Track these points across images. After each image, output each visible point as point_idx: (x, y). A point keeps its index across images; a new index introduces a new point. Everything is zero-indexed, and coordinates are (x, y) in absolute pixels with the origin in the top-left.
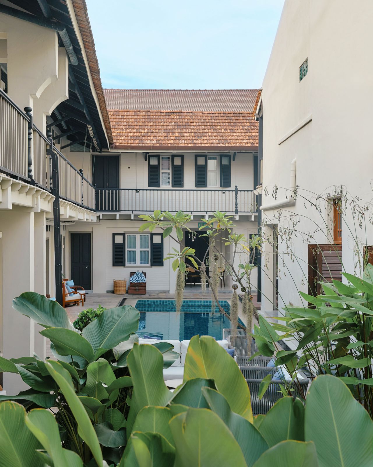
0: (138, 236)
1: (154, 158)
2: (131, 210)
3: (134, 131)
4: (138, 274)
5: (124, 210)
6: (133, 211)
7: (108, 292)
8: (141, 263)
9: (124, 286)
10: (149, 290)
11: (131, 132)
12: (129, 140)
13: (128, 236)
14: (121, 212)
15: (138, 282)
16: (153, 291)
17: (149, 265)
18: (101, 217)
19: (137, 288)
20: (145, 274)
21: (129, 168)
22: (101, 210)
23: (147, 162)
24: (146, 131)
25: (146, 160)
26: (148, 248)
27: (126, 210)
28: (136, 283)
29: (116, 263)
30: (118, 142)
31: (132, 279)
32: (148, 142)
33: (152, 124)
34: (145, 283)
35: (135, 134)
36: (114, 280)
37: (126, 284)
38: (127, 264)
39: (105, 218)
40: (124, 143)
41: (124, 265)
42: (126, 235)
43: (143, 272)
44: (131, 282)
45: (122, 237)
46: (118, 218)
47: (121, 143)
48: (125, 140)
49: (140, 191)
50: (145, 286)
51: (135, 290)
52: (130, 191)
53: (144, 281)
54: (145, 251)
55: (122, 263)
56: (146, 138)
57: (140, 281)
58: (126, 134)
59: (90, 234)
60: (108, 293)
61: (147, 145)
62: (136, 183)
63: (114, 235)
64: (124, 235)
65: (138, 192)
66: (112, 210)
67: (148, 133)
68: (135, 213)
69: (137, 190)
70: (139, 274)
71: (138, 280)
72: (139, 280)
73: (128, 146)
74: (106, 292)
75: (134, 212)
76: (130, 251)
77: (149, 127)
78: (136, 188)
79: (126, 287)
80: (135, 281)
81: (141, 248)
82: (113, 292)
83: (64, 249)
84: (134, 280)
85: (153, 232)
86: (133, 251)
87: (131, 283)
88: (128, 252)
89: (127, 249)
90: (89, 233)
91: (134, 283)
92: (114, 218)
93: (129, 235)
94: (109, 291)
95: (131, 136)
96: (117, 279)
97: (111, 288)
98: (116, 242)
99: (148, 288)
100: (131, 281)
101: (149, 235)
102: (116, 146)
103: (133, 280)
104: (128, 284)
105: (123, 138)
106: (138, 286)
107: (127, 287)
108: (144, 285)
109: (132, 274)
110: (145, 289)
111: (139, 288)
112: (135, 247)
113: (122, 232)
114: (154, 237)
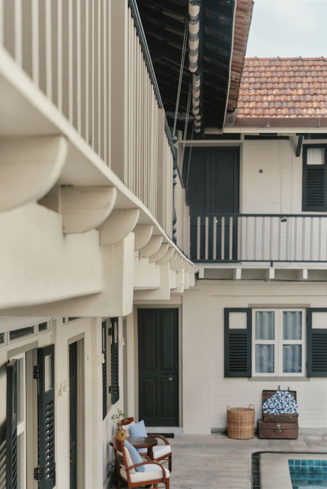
0: (279, 314)
1: (316, 150)
2: (268, 259)
3: (275, 92)
4: (280, 395)
5: (252, 259)
6: (272, 262)
7: (214, 431)
8: (285, 371)
9: (251, 421)
10: (303, 429)
11: (267, 95)
12: (265, 108)
13: (258, 314)
14: (243, 263)
15: (282, 412)
16: (312, 429)
17: (303, 374)
18: (201, 276)
19: (279, 426)
20: (294, 393)
21: (261, 171)
22: (203, 260)
23: (300, 158)
24: (300, 92)
25: (298, 155)
26: (301, 338)
27: (257, 259)
28: (277, 416)
29: (231, 371)
30: (242, 112)
31: (267, 407)
32: (310, 111)
33: (310, 79)
34: (296, 416)
35: (278, 98)
36: (229, 408)
37: (254, 418)
38: (255, 373)
39: (210, 276)
40: (256, 114)
41: (249, 375)
42: (254, 311)
43: (291, 390)
44: (265, 412)
45: (244, 315)
46: (238, 275)
47: (249, 114)
48: (256, 108)
49: (290, 218)
50: (296, 422)
51: (274, 429)
52: (267, 219)
53: (293, 412)
54: (293, 346)
55: (246, 371)
56: (303, 104)
57: (286, 410)
58: (258, 98)
59: (177, 310)
60: (214, 435)
61: (307, 116)
62: (281, 203)
63: (227, 311)
64: (248, 311)
65: (285, 220)
66: (227, 260)
67: (304, 95)
68: (277, 265)
69: (283, 217)
70: (282, 395)
71: (281, 408)
72: (283, 409)
73: (266, 119)
74: (209, 433)
75: (274, 263)
76: (261, 346)
77: (305, 85)
78: (279, 213)
79: (253, 422)
80: (273, 412)
81: (286, 338)
82: (226, 432)
83: (125, 348)
84: (272, 409)
85: (312, 306)
86: (269, 346)
87: (263, 416)
88: (258, 346)
89: (255, 342)
90: (176, 307)
91: (273, 414)
92: (230, 276)
93: (261, 312)
94: (216, 429)
95: (269, 102)
96: (234, 405)
97: (221, 425)
98: (232, 326)
99: (302, 423)
100: (265, 410)
101: (304, 312)
102: (237, 118)
103: (269, 408)
104: (258, 416)
105: (252, 105)
106: (280, 422)
107: (256, 422)
108: (293, 419)
109: (267, 394)
110: (297, 428)
111: (284, 425)
112: (272, 336)
113: (245, 305)
114: (315, 315)
